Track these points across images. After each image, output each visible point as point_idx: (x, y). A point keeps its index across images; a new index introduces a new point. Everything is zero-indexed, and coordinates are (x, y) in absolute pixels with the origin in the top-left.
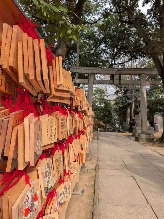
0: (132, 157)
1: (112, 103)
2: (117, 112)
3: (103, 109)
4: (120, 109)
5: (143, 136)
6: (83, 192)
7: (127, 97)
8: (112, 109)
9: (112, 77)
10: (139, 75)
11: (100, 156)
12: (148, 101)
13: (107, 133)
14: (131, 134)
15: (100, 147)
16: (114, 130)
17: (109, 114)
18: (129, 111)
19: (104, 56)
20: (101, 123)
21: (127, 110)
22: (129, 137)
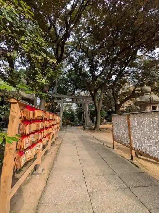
0: (79, 137)
1: (75, 111)
2: (77, 116)
3: (70, 114)
4: (78, 114)
5: (87, 127)
6: (52, 153)
7: (81, 108)
8: (74, 114)
9: (73, 100)
10: (85, 99)
11: (64, 138)
12: (89, 111)
13: (73, 127)
14: (82, 127)
15: (65, 134)
16: (76, 126)
17: (73, 117)
18: (82, 115)
19: (70, 89)
20: (69, 122)
21: (81, 114)
22: (81, 128)
